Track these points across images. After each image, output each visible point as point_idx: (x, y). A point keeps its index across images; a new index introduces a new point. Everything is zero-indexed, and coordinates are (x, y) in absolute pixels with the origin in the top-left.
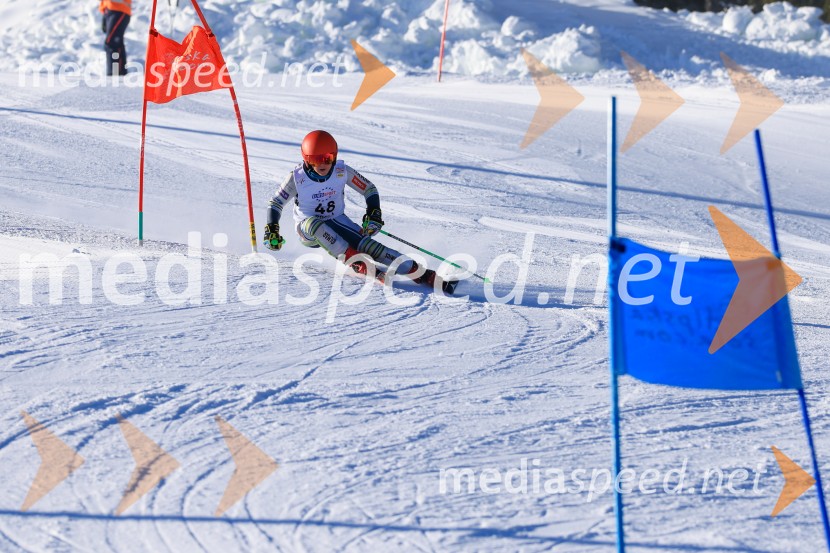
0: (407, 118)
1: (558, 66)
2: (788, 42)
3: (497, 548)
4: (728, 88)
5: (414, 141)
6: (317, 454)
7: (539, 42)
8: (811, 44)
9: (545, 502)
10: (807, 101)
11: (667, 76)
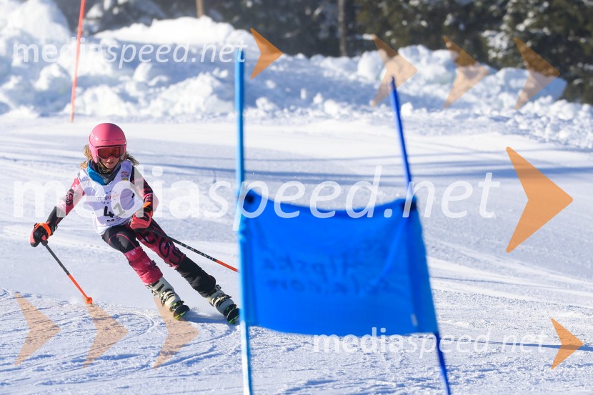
1: (191, 109)
2: (424, 85)
4: (364, 122)
7: (172, 87)
8: (446, 87)
10: (444, 133)
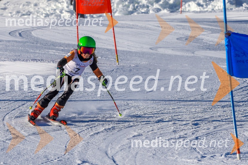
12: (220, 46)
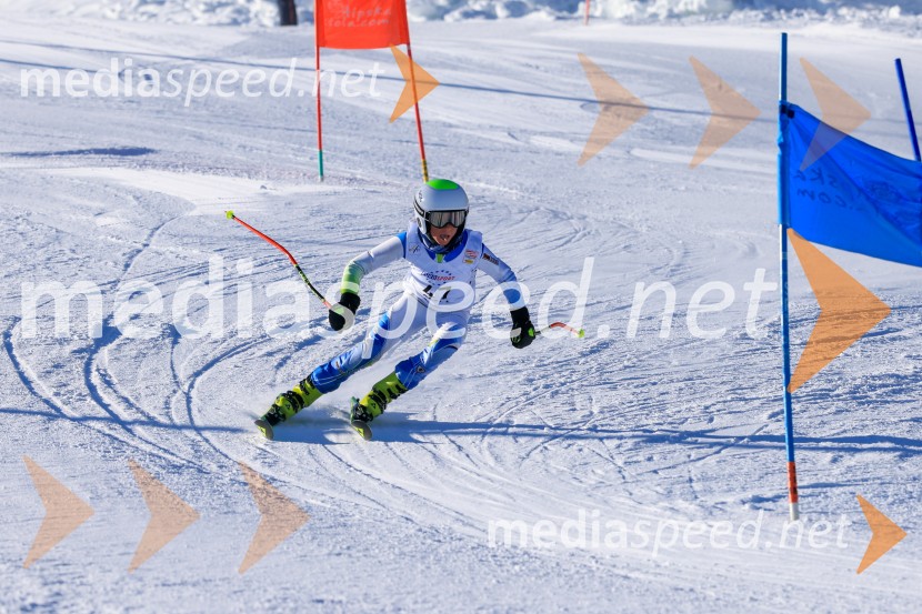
0: (559, 58)
1: (695, 7)
3: (669, 452)
4: (856, 25)
5: (566, 80)
6: (497, 369)
9: (712, 409)
11: (798, 15)
12: (699, 130)
